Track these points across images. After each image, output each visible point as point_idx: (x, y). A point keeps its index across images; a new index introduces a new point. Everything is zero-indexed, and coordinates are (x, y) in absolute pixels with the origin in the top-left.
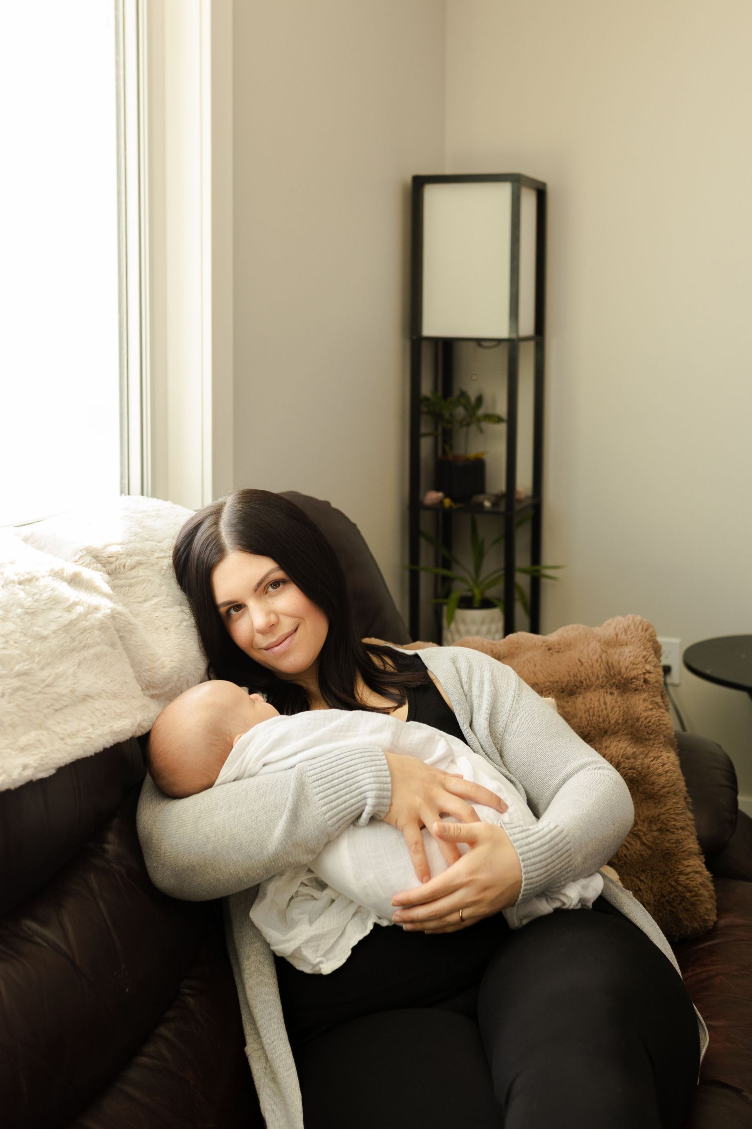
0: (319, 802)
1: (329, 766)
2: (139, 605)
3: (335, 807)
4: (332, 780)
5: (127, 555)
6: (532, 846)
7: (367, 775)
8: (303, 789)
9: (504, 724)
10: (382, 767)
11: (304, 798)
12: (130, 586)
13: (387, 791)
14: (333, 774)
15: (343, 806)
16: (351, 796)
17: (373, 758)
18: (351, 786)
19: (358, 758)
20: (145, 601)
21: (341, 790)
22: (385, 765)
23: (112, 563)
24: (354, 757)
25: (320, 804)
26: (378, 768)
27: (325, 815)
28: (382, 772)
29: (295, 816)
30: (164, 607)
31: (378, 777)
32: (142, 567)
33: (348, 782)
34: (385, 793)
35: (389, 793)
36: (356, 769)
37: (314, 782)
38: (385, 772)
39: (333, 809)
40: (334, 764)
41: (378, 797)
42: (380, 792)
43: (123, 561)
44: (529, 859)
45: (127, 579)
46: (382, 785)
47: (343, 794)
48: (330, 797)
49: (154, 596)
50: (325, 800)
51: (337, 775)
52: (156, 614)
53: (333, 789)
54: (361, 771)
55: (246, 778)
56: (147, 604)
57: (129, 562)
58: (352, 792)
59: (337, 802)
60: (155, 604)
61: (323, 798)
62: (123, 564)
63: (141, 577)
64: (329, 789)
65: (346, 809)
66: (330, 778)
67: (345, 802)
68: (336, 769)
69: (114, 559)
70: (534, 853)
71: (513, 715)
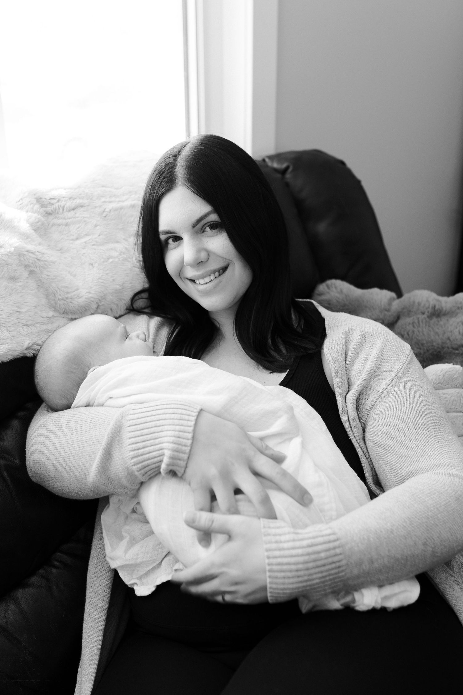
0: (129, 447)
1: (145, 414)
2: (71, 242)
3: (141, 455)
4: (143, 429)
5: (70, 198)
6: (281, 545)
7: (169, 433)
8: (119, 432)
9: (373, 403)
10: (186, 428)
11: (118, 440)
12: (67, 225)
13: (185, 453)
14: (145, 423)
15: (147, 456)
16: (154, 449)
17: (184, 417)
18: (156, 439)
19: (170, 414)
20: (77, 239)
21: (147, 441)
22: (190, 426)
23: (53, 204)
24: (167, 411)
25: (129, 448)
26: (182, 428)
27: (132, 460)
28: (185, 434)
29: (108, 455)
30: (94, 245)
31: (179, 437)
32: (82, 209)
33: (154, 435)
34: (181, 455)
35: (186, 456)
36: (164, 424)
37: (129, 426)
38: (188, 434)
39: (138, 456)
40: (149, 414)
41: (172, 458)
42: (176, 454)
43: (62, 203)
44: (275, 557)
45: (64, 219)
46: (180, 447)
47: (149, 445)
48: (138, 445)
49: (86, 235)
50: (134, 446)
51: (147, 425)
52: (84, 251)
53: (141, 438)
54: (166, 428)
55: (95, 406)
56: (78, 242)
57: (69, 204)
58: (155, 445)
59: (143, 450)
60: (85, 242)
61: (133, 444)
62: (62, 206)
63: (78, 217)
64: (138, 436)
65: (149, 459)
66: (142, 426)
67: (149, 453)
68: (149, 419)
69: (55, 201)
70: (282, 553)
71: (385, 396)
